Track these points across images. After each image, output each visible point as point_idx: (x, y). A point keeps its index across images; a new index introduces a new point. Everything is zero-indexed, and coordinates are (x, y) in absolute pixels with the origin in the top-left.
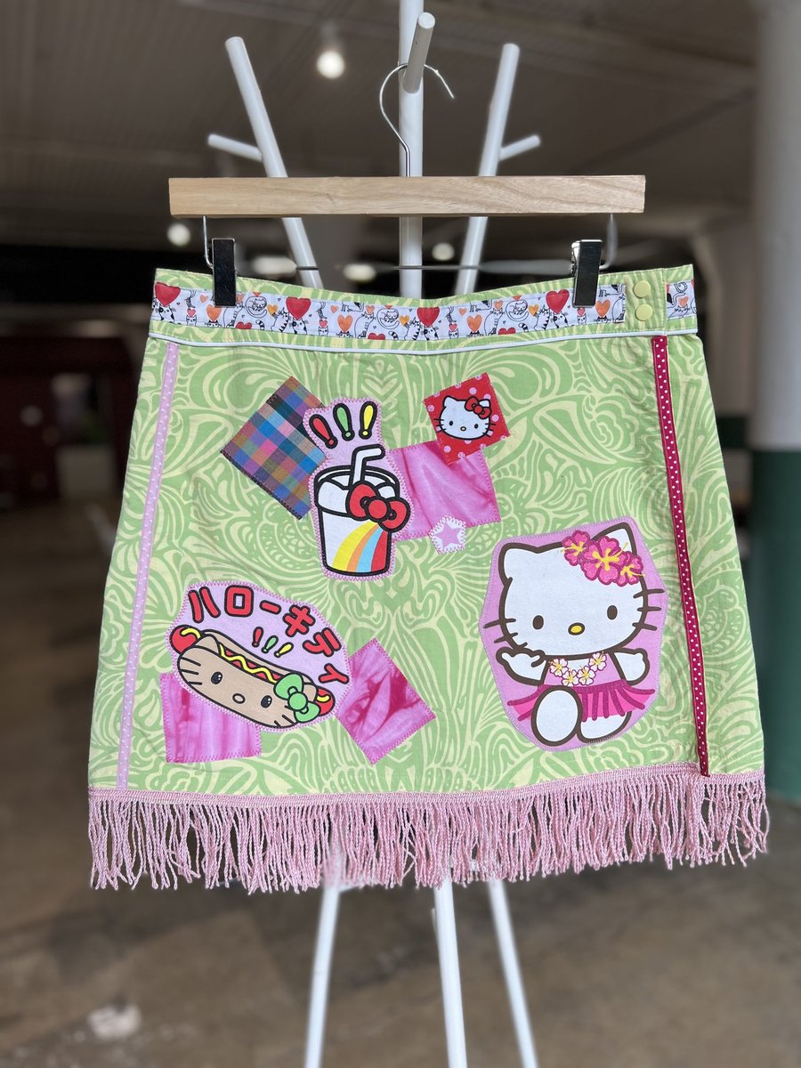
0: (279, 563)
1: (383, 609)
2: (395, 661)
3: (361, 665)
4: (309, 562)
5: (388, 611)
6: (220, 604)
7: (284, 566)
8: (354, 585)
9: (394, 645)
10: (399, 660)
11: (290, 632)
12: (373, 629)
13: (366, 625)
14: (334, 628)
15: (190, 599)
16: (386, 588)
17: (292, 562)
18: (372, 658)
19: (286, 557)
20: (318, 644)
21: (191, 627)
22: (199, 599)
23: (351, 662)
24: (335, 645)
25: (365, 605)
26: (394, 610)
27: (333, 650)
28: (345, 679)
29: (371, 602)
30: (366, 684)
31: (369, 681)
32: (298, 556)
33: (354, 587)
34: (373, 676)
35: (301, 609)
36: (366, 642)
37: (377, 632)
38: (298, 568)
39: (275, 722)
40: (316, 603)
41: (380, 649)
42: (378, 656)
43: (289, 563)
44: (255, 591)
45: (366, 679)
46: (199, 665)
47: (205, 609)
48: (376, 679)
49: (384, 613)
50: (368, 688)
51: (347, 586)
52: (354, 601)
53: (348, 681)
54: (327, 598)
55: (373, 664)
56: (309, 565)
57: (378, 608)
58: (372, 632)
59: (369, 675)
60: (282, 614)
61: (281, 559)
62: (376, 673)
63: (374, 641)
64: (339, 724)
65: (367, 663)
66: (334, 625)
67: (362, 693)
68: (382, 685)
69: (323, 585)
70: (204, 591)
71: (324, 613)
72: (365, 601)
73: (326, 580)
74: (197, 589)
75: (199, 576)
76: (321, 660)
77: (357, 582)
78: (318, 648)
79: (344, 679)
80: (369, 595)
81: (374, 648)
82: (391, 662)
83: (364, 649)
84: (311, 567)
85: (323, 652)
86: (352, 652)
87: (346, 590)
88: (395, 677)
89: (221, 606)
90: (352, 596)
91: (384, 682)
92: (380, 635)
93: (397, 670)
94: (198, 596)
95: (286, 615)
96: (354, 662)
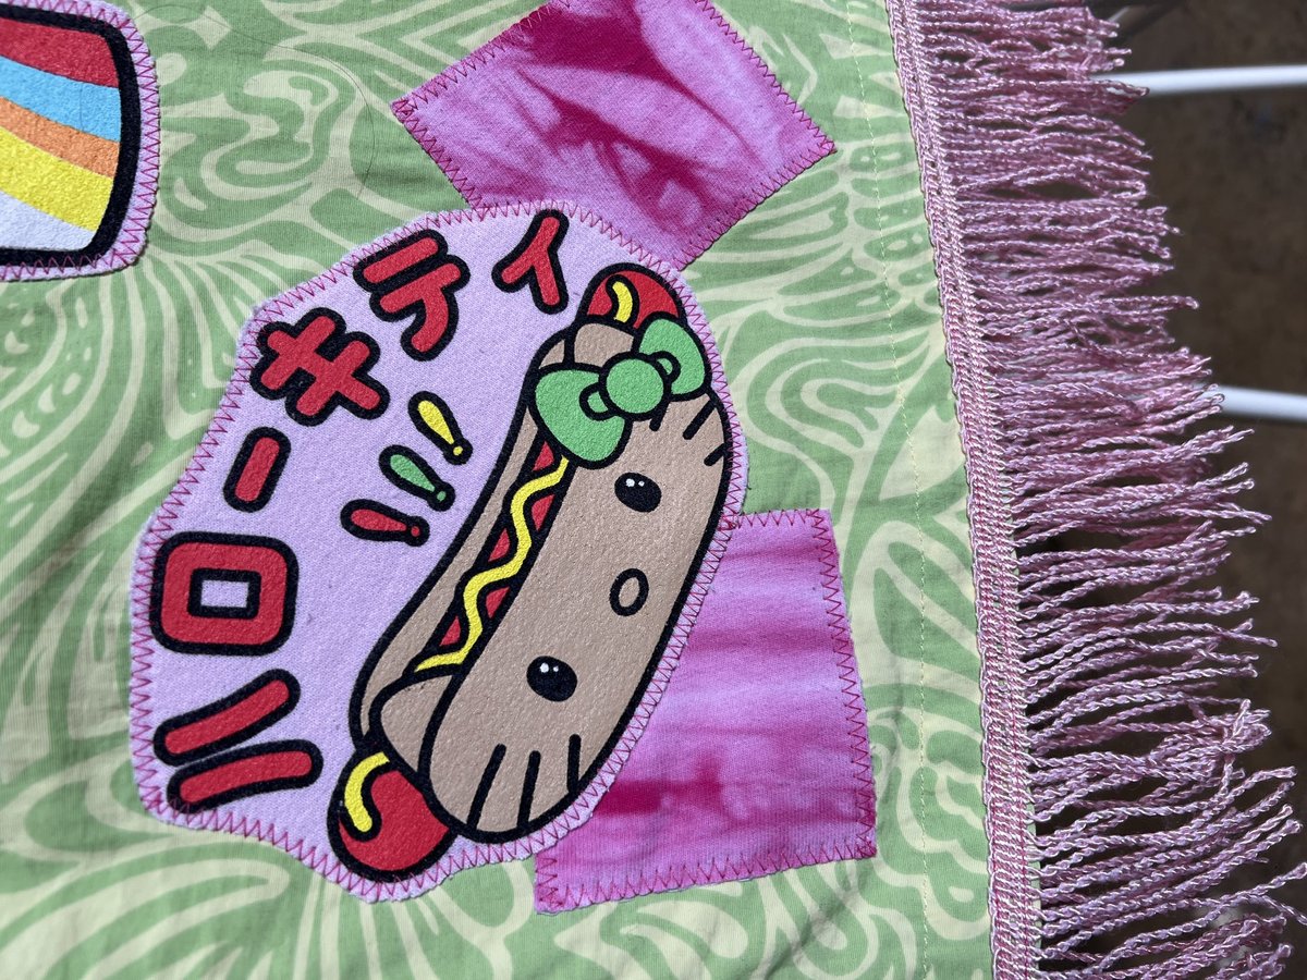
0: (49, 423)
1: (277, 66)
2: (473, 41)
3: (494, 163)
4: (71, 316)
5: (285, 49)
6: (237, 672)
7: (65, 404)
8: (177, 158)
9: (415, 40)
10: (468, 28)
11: (369, 399)
12: (356, 107)
13: (343, 131)
14: (357, 249)
15: (212, 803)
16: (193, 47)
17: (57, 378)
18: (468, 124)
19: (28, 400)
20: (417, 307)
21: (339, 794)
22: (211, 765)
23: (487, 198)
24: (426, 248)
25: (262, 127)
26: (280, 24)
27: (441, 255)
28: (551, 225)
29: (248, 105)
30: (564, 153)
31: (552, 138)
32: (35, 356)
33: (186, 159)
34: (532, 125)
35: (269, 356)
36: (406, 139)
37: (365, 97)
38: (87, 355)
39: (710, 461)
40: (248, 301)
41: (435, 89)
42: (457, 102)
43: (60, 387)
44: (181, 526)
45: (545, 150)
46: (500, 751)
47: (262, 738)
48: (545, 113)
49: (292, 65)
50: (579, 143)
51: (179, 182)
52: (245, 166)
53: (557, 214)
54: (234, 266)
55: (487, 122)
56: (83, 321)
57: (271, 84)
58: (368, 115)
59: (530, 138)
60: (288, 427)
61: (33, 417)
62: (522, 111)
63: (404, 110)
64: (708, 257)
65: (490, 144)
66: (343, 250)
67: (597, 169)
68: (564, 94)
69: (178, 273)
70: (175, 743)
71: (295, 278)
72: (242, 129)
73: (157, 264)
74: (165, 773)
75: (102, 769)
76: (478, 299)
77: (162, 144)
78: (436, 309)
79: (550, 230)
80: (216, 106)
81: (430, 112)
82: (479, 55)
83: (432, 149)
84: (94, 312)
85: (449, 292)
86: (449, 194)
87: (197, 190)
88: (530, 49)
89: (247, 669)
90: (225, 169)
91: (553, 88)
92: (380, 88)
93: (506, 39)
94: (195, 771)
95: (291, 409)
96: (487, 189)
